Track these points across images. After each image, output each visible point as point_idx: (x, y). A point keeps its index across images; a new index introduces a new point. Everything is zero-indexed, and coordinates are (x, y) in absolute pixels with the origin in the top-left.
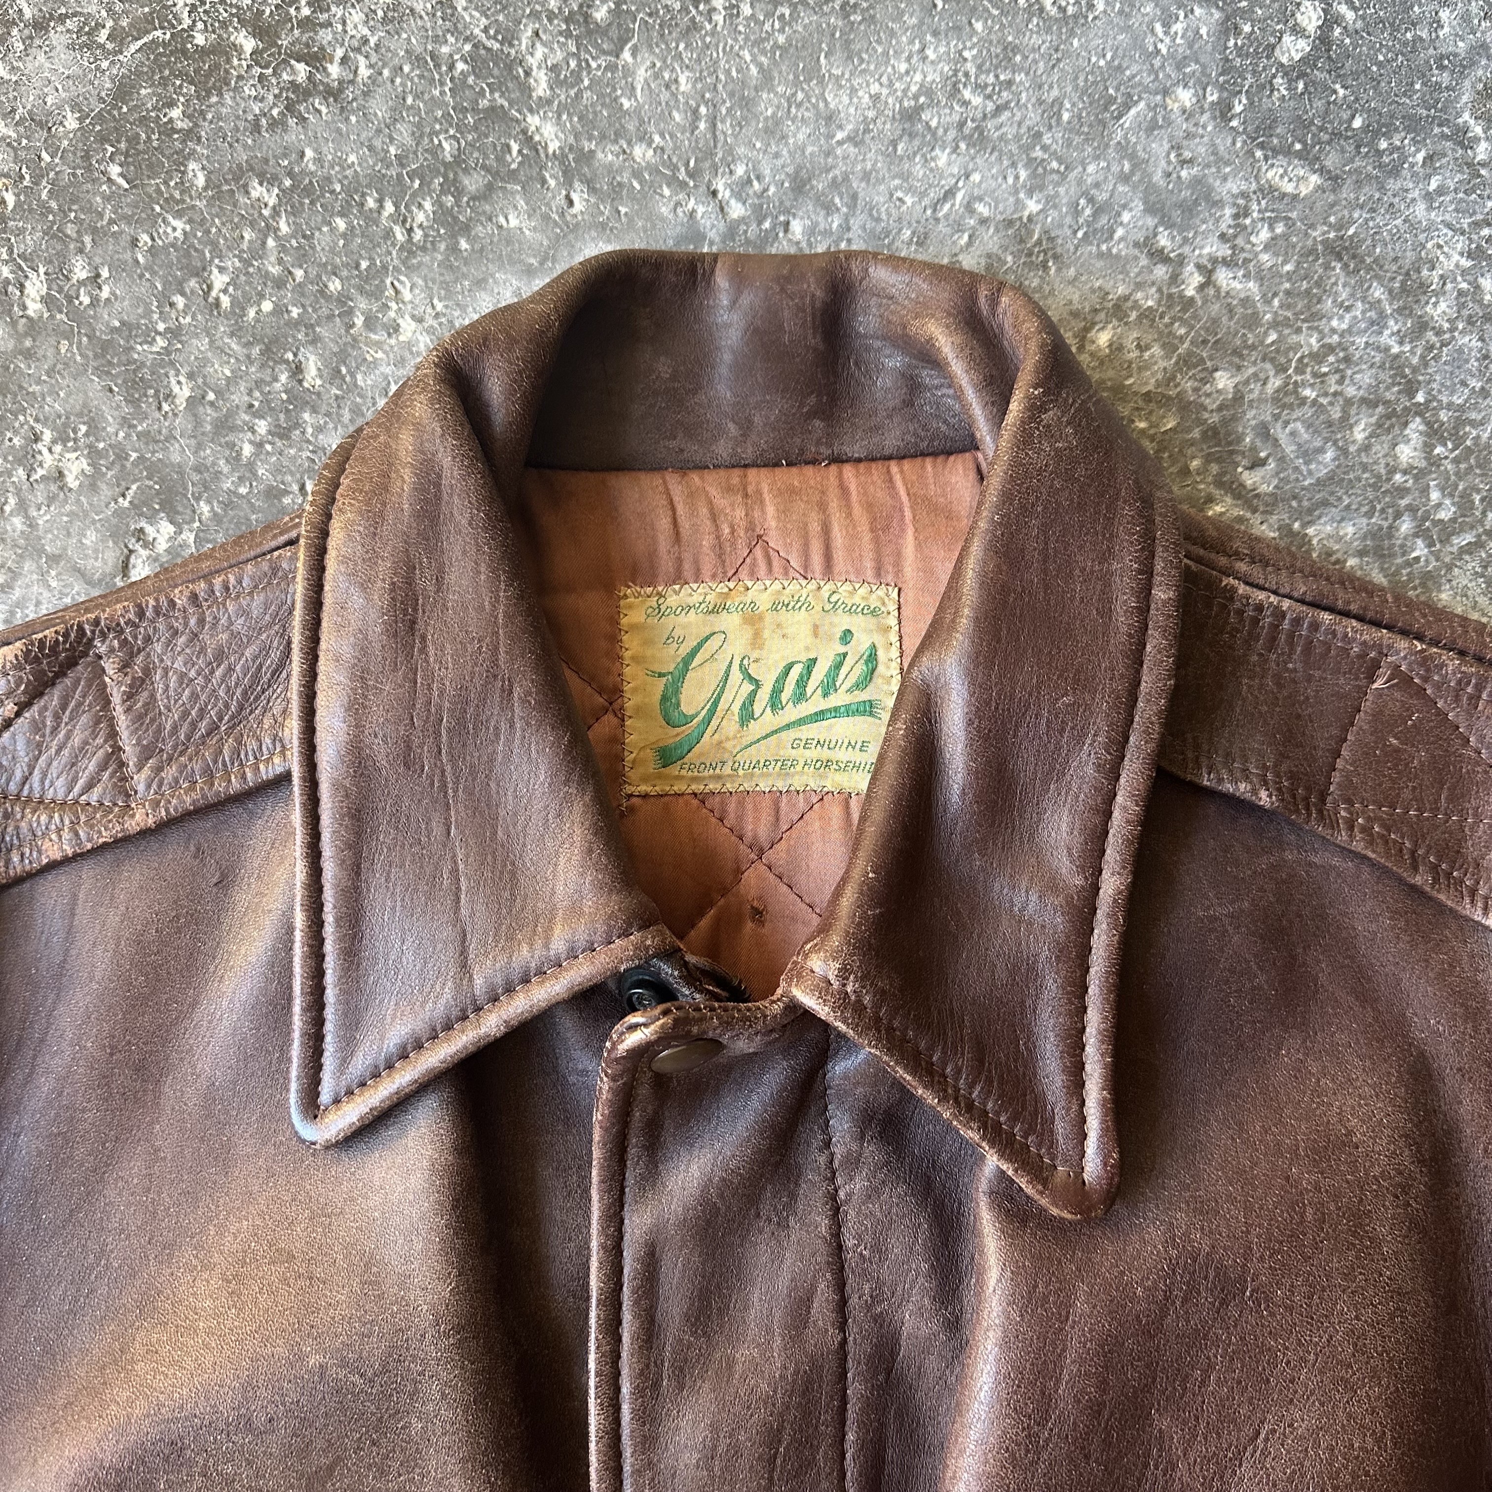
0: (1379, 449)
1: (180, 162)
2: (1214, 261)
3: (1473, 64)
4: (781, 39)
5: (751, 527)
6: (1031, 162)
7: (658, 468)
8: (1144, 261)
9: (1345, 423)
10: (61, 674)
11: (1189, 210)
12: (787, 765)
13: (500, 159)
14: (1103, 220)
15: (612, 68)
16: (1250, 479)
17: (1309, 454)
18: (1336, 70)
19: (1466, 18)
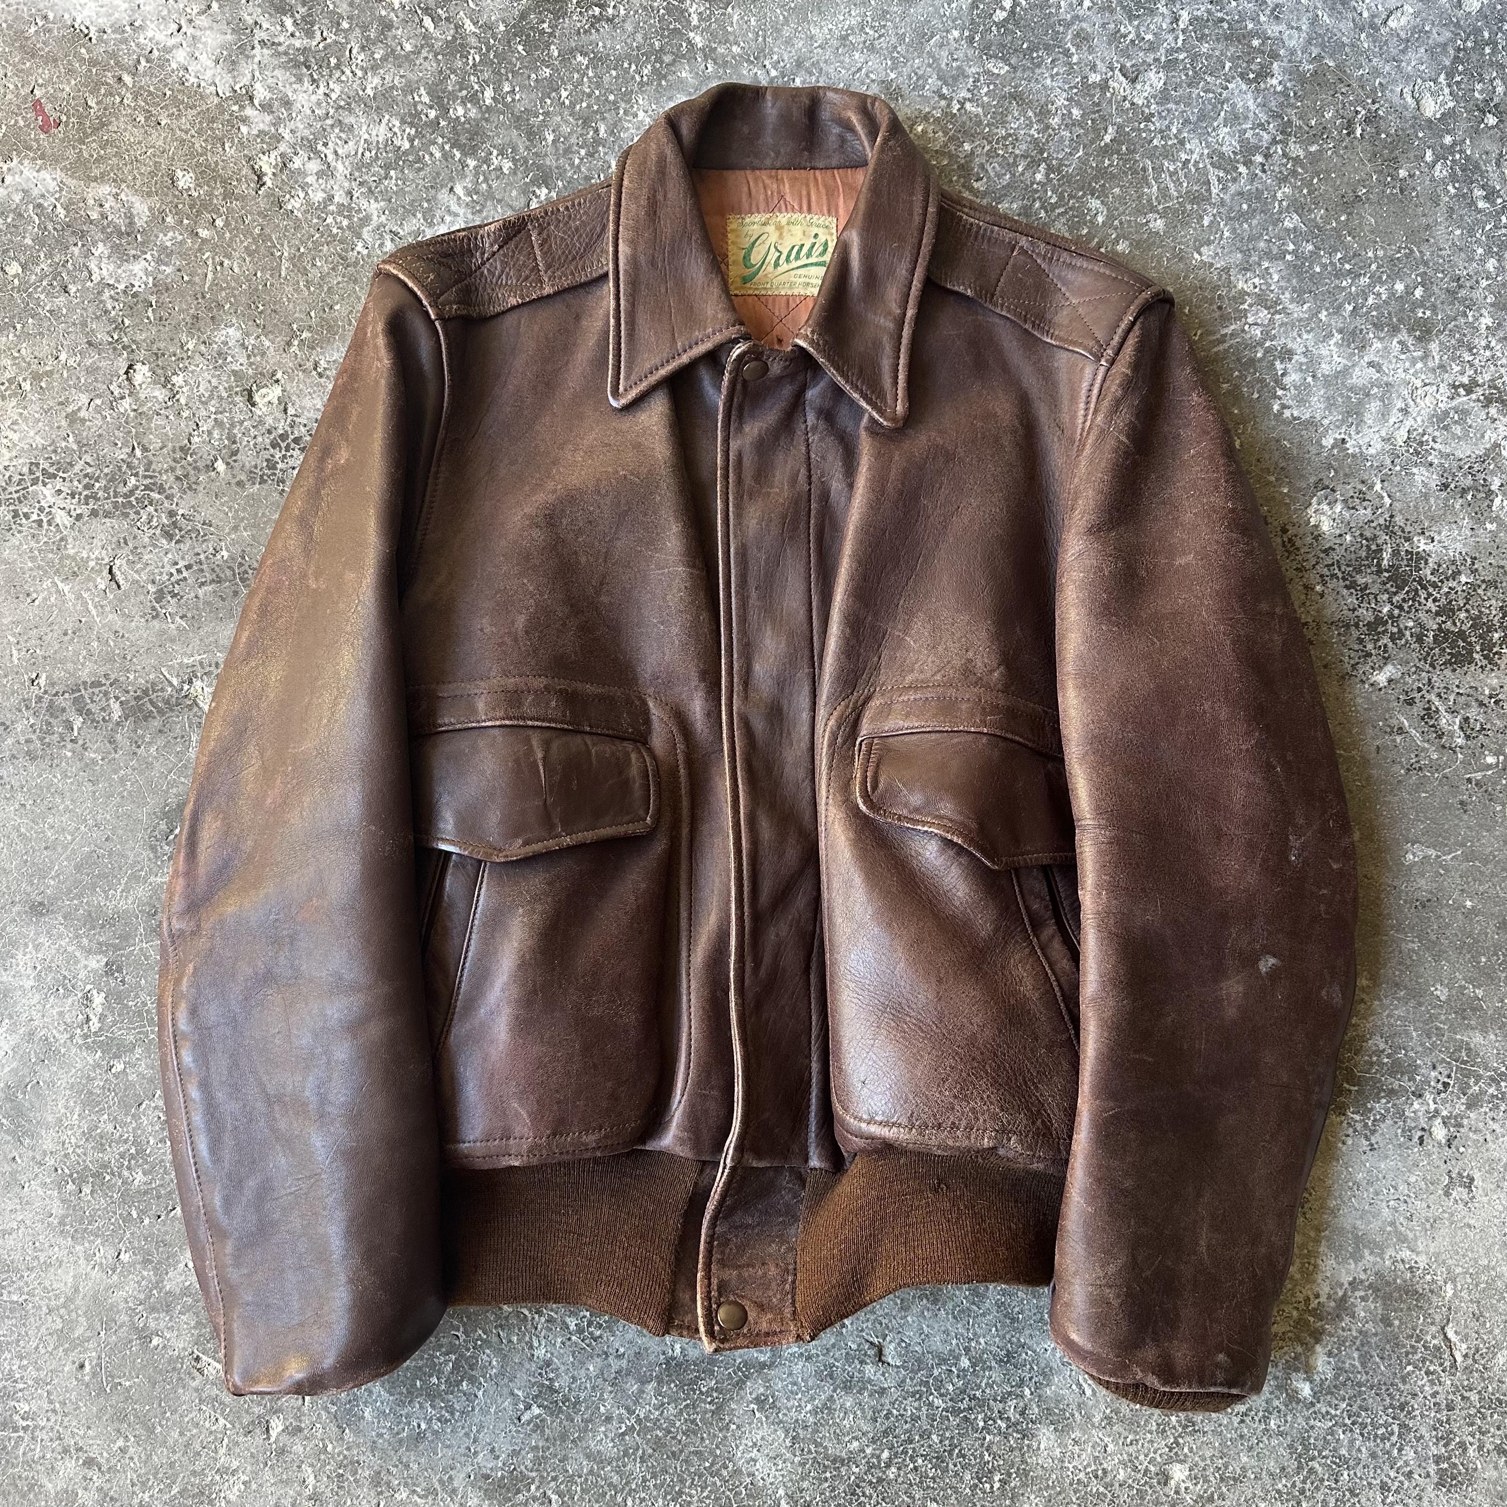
0: (1028, 175)
1: (548, 47)
2: (965, 99)
3: (1073, 23)
4: (793, 5)
5: (779, 192)
6: (892, 58)
7: (744, 169)
8: (937, 99)
9: (1015, 164)
10: (515, 236)
11: (955, 78)
12: (792, 285)
13: (678, 50)
14: (921, 82)
15: (724, 14)
16: (976, 185)
17: (999, 176)
18: (1017, 24)
19: (1071, 5)
